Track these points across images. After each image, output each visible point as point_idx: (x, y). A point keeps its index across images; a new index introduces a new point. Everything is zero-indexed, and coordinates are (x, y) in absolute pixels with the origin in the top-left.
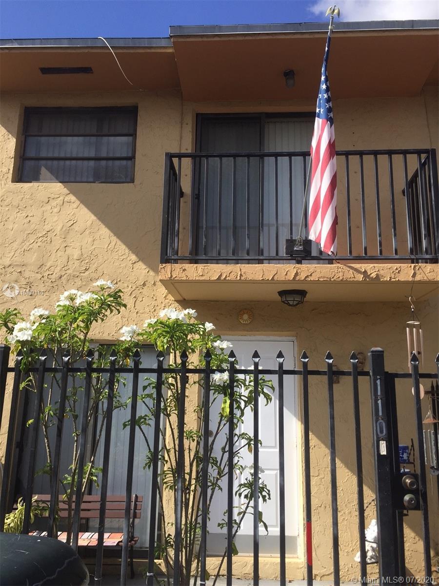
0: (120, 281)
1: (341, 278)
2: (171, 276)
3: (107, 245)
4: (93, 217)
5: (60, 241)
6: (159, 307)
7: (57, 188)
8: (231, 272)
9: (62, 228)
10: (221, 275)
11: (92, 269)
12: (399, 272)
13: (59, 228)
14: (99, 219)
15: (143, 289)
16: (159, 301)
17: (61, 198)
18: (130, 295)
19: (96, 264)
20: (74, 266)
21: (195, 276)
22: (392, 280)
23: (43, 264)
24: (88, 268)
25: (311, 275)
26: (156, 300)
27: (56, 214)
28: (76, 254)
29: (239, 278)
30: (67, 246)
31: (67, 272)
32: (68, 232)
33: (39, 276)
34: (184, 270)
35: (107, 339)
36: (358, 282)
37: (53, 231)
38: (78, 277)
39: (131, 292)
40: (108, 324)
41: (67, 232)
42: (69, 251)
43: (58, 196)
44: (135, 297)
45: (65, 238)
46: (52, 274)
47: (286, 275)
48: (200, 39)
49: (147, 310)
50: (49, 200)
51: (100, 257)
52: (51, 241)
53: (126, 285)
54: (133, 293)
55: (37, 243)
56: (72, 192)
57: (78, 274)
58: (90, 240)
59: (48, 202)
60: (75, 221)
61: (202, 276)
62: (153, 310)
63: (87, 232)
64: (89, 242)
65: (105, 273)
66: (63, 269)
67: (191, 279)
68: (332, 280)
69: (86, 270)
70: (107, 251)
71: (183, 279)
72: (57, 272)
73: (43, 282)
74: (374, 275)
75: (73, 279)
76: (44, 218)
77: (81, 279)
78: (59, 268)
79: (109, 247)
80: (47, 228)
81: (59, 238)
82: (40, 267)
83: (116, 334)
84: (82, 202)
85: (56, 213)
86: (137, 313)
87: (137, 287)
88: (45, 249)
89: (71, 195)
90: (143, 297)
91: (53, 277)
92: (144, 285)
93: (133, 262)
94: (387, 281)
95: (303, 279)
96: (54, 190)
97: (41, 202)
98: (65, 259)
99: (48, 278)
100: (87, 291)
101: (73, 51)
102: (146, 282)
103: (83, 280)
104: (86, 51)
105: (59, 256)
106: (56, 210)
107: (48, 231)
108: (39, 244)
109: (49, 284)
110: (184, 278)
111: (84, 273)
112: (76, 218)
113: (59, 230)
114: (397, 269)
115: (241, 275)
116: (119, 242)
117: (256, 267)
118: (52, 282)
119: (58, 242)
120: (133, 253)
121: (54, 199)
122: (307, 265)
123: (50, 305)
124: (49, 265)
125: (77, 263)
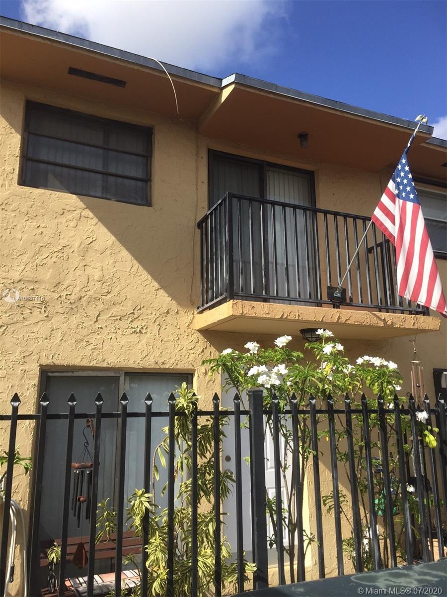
0: (143, 307)
1: (369, 323)
2: (243, 312)
3: (129, 269)
4: (113, 238)
5: (78, 259)
6: (182, 336)
7: (72, 200)
8: (291, 312)
9: (80, 246)
10: (283, 315)
11: (115, 291)
12: (405, 321)
13: (77, 244)
14: (120, 240)
15: (166, 316)
16: (182, 330)
17: (78, 212)
18: (154, 322)
19: (119, 287)
20: (94, 289)
21: (262, 313)
22: (401, 327)
23: (59, 283)
24: (110, 290)
25: (349, 319)
26: (179, 328)
27: (73, 229)
28: (97, 275)
29: (297, 318)
30: (86, 265)
31: (88, 293)
32: (87, 250)
33: (56, 296)
34: (253, 307)
35: (133, 367)
36: (380, 327)
37: (69, 247)
38: (99, 299)
39: (154, 319)
40: (133, 351)
41: (85, 250)
42: (89, 270)
43: (74, 209)
44: (159, 325)
45: (83, 256)
46: (70, 295)
47: (332, 317)
48: (257, 92)
49: (171, 338)
50: (63, 212)
51: (123, 280)
52: (68, 258)
53: (149, 312)
54: (157, 320)
55: (51, 258)
56: (89, 207)
57: (100, 297)
58: (111, 261)
59: (63, 214)
60: (94, 239)
61: (268, 314)
62: (177, 338)
63: (108, 252)
64: (110, 263)
65: (128, 297)
66: (83, 290)
67: (259, 316)
68: (363, 324)
69: (108, 293)
70: (130, 275)
71: (252, 315)
72: (76, 293)
73: (61, 303)
74: (389, 323)
75: (94, 301)
76: (59, 231)
77: (103, 302)
78: (78, 289)
79: (132, 271)
80: (63, 242)
81: (77, 255)
82: (56, 286)
83: (141, 362)
84: (101, 219)
85: (73, 227)
86: (162, 341)
87: (161, 315)
88: (61, 266)
89: (87, 210)
90: (167, 325)
91: (73, 297)
92: (168, 312)
93: (157, 289)
94: (398, 327)
95: (343, 322)
96: (69, 201)
97: (54, 213)
98: (85, 279)
99: (66, 298)
100: (109, 315)
101: (122, 64)
102: (169, 310)
103: (105, 303)
104: (136, 67)
105: (78, 274)
106: (72, 224)
107: (64, 247)
108: (54, 259)
109: (68, 305)
110: (254, 315)
111: (106, 296)
112: (95, 235)
113: (76, 247)
114: (403, 318)
115: (299, 315)
116: (141, 268)
117: (309, 309)
118: (70, 302)
119: (75, 260)
120: (156, 280)
121: (69, 211)
122: (346, 311)
123: (69, 329)
124: (66, 283)
125: (98, 285)
